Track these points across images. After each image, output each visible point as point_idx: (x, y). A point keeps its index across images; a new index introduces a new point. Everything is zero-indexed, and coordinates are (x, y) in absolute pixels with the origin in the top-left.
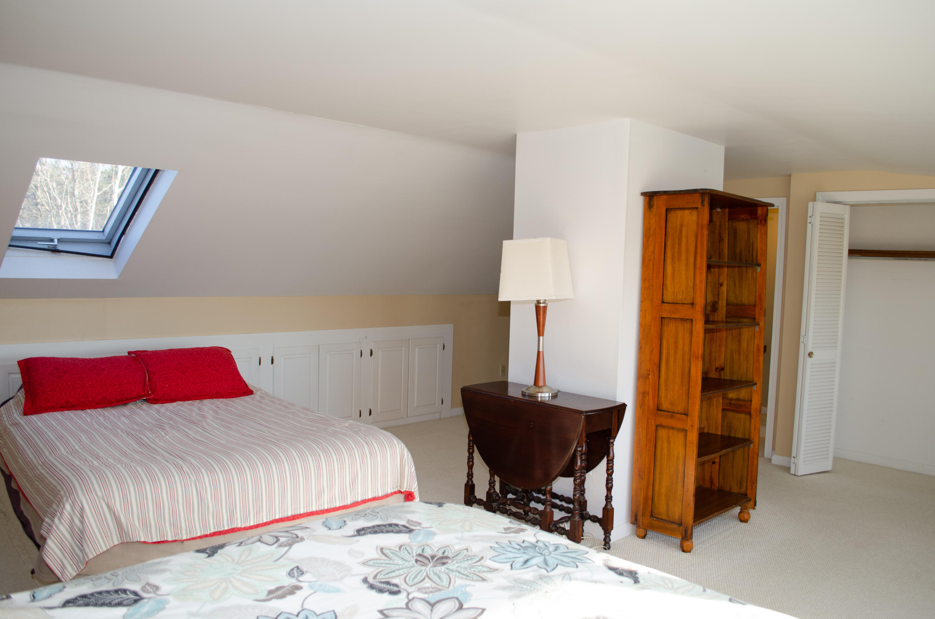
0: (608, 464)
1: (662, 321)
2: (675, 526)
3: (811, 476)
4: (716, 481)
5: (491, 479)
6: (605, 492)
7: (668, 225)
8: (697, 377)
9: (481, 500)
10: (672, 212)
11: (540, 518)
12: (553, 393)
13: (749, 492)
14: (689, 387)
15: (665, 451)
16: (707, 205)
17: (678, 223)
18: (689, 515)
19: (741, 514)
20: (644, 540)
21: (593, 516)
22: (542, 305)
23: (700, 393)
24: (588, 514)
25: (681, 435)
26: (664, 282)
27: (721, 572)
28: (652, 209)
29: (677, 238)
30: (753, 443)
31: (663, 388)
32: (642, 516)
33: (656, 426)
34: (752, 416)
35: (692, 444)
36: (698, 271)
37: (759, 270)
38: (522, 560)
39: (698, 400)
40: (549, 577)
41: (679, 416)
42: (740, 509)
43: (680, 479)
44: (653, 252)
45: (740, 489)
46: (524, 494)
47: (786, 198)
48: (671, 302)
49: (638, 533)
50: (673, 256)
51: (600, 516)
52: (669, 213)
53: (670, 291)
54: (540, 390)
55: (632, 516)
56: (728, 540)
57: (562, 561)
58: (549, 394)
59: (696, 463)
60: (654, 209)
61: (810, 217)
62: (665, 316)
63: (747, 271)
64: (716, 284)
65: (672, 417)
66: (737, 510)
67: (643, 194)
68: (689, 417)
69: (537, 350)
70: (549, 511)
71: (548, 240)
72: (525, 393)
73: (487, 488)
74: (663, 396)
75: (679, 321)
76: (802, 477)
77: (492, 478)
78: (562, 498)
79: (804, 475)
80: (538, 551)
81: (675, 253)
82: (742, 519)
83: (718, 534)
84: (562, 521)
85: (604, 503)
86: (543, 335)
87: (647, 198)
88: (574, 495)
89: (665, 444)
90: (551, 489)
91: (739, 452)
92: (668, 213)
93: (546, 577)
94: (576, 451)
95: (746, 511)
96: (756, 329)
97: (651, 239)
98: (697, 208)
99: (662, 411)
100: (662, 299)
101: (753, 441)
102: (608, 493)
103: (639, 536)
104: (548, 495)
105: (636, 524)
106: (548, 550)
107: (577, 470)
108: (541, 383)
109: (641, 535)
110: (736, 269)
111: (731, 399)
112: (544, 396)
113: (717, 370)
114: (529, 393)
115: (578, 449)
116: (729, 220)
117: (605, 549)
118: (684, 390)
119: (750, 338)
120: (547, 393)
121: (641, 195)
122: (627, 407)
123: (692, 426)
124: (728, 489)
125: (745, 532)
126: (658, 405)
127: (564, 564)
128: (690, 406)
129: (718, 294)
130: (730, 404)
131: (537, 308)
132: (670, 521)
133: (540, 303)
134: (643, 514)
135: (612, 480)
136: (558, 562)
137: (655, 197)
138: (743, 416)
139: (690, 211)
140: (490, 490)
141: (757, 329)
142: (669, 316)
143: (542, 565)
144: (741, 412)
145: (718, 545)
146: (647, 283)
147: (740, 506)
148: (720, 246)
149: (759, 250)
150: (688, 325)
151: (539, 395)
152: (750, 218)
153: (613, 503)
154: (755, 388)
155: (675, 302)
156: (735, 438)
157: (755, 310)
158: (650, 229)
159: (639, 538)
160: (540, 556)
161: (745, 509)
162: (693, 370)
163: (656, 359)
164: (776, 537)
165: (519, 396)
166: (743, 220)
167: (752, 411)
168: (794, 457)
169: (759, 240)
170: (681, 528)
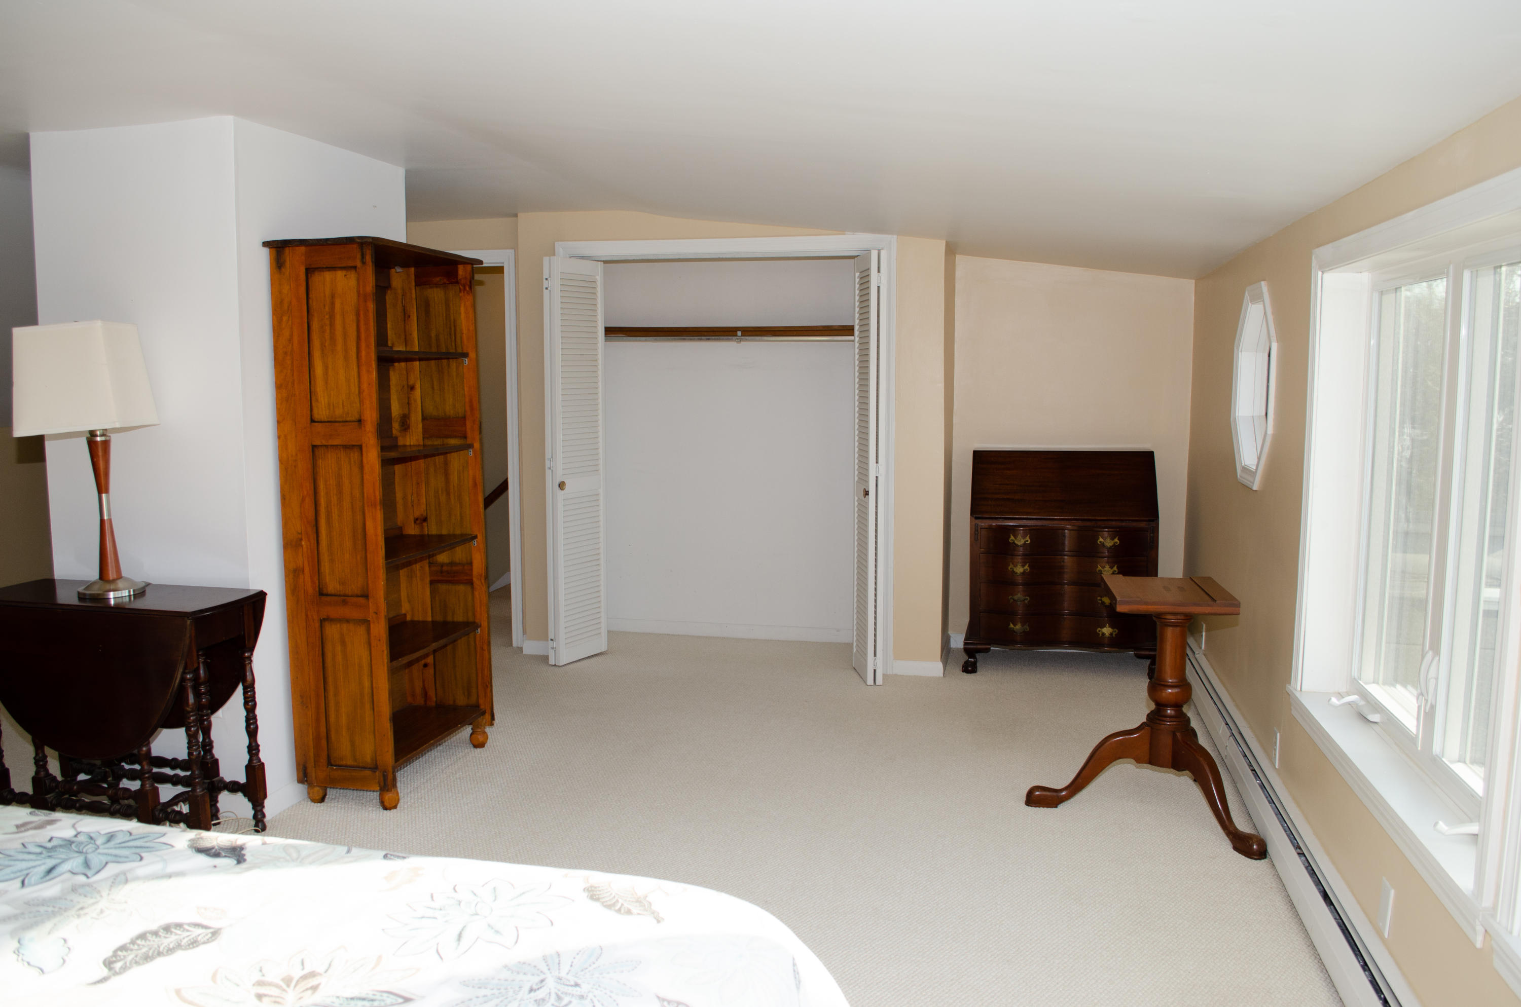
0: (245, 693)
1: (313, 451)
2: (368, 773)
3: (578, 664)
4: (432, 693)
5: (37, 754)
6: (246, 740)
7: (311, 296)
8: (376, 535)
9: (24, 794)
10: (316, 273)
11: (136, 803)
12: (135, 588)
13: (481, 701)
14: (366, 553)
15: (339, 658)
16: (371, 263)
17: (328, 293)
18: (388, 751)
19: (473, 736)
20: (322, 804)
21: (231, 782)
22: (99, 439)
23: (384, 559)
24: (222, 780)
25: (362, 630)
26: (313, 389)
27: (444, 828)
28: (283, 270)
29: (327, 317)
30: (480, 626)
31: (325, 557)
32: (315, 767)
33: (321, 621)
34: (475, 585)
35: (380, 640)
36: (364, 369)
37: (467, 362)
38: (44, 868)
39: (382, 571)
40: (89, 885)
41: (355, 599)
42: (472, 729)
43: (367, 699)
44: (290, 340)
45: (468, 698)
46: (107, 770)
47: (513, 250)
48: (326, 420)
49: (311, 795)
50: (323, 346)
51: (242, 779)
52: (311, 276)
53: (323, 402)
54: (112, 587)
55: (298, 770)
56: (454, 778)
57: (116, 856)
58: (129, 592)
59: (388, 670)
60: (287, 270)
61: (547, 279)
62: (318, 443)
63: (449, 365)
64: (403, 387)
65: (345, 603)
66: (467, 731)
67: (266, 244)
68: (371, 600)
69: (99, 518)
70: (150, 788)
71: (99, 324)
72: (84, 594)
73: (31, 770)
74: (327, 571)
75: (342, 449)
76: (565, 667)
77: (40, 751)
78: (174, 763)
79: (571, 663)
80: (76, 849)
81: (326, 341)
82: (476, 743)
83: (440, 772)
84: (177, 800)
85: (247, 757)
86: (107, 492)
87: (274, 250)
88: (190, 754)
89: (339, 648)
90: (149, 751)
91: (462, 643)
92: (309, 275)
93: (83, 886)
94: (183, 680)
95: (480, 730)
96: (469, 453)
97: (285, 319)
98: (355, 268)
99: (327, 595)
100: (311, 416)
101: (479, 624)
102: (252, 740)
103: (314, 801)
104: (144, 763)
105: (306, 781)
106: (95, 844)
107: (189, 712)
108: (112, 575)
109: (317, 798)
110: (433, 362)
111: (442, 565)
112: (120, 596)
113: (418, 522)
114: (90, 595)
115: (187, 677)
116: (416, 285)
117: (257, 831)
118: (359, 558)
119: (461, 468)
120: (125, 589)
121: (263, 246)
122: (267, 596)
123: (377, 613)
124: (451, 703)
125: (479, 762)
126: (321, 586)
127: (118, 859)
128: (370, 582)
129: (409, 404)
130: (442, 572)
131: (92, 444)
132: (359, 767)
133: (97, 436)
134: (315, 764)
135: (255, 718)
136: (109, 858)
137: (287, 250)
138: (461, 588)
139: (344, 272)
140: (37, 773)
141: (471, 453)
142: (324, 443)
143: (81, 869)
144: (458, 582)
145: (439, 788)
146: (284, 391)
147: (471, 724)
148: (405, 326)
149: (465, 332)
150: (355, 455)
151: (111, 595)
152: (448, 282)
153: (261, 755)
154: (475, 543)
155: (333, 420)
156: (453, 623)
157: (465, 425)
158: (282, 302)
159: (315, 803)
160: (78, 857)
161: (478, 728)
162: (369, 525)
163: (311, 514)
164: (525, 760)
165: (74, 601)
166: (437, 285)
167: (474, 579)
168: (552, 640)
169: (463, 315)
170: (377, 773)
